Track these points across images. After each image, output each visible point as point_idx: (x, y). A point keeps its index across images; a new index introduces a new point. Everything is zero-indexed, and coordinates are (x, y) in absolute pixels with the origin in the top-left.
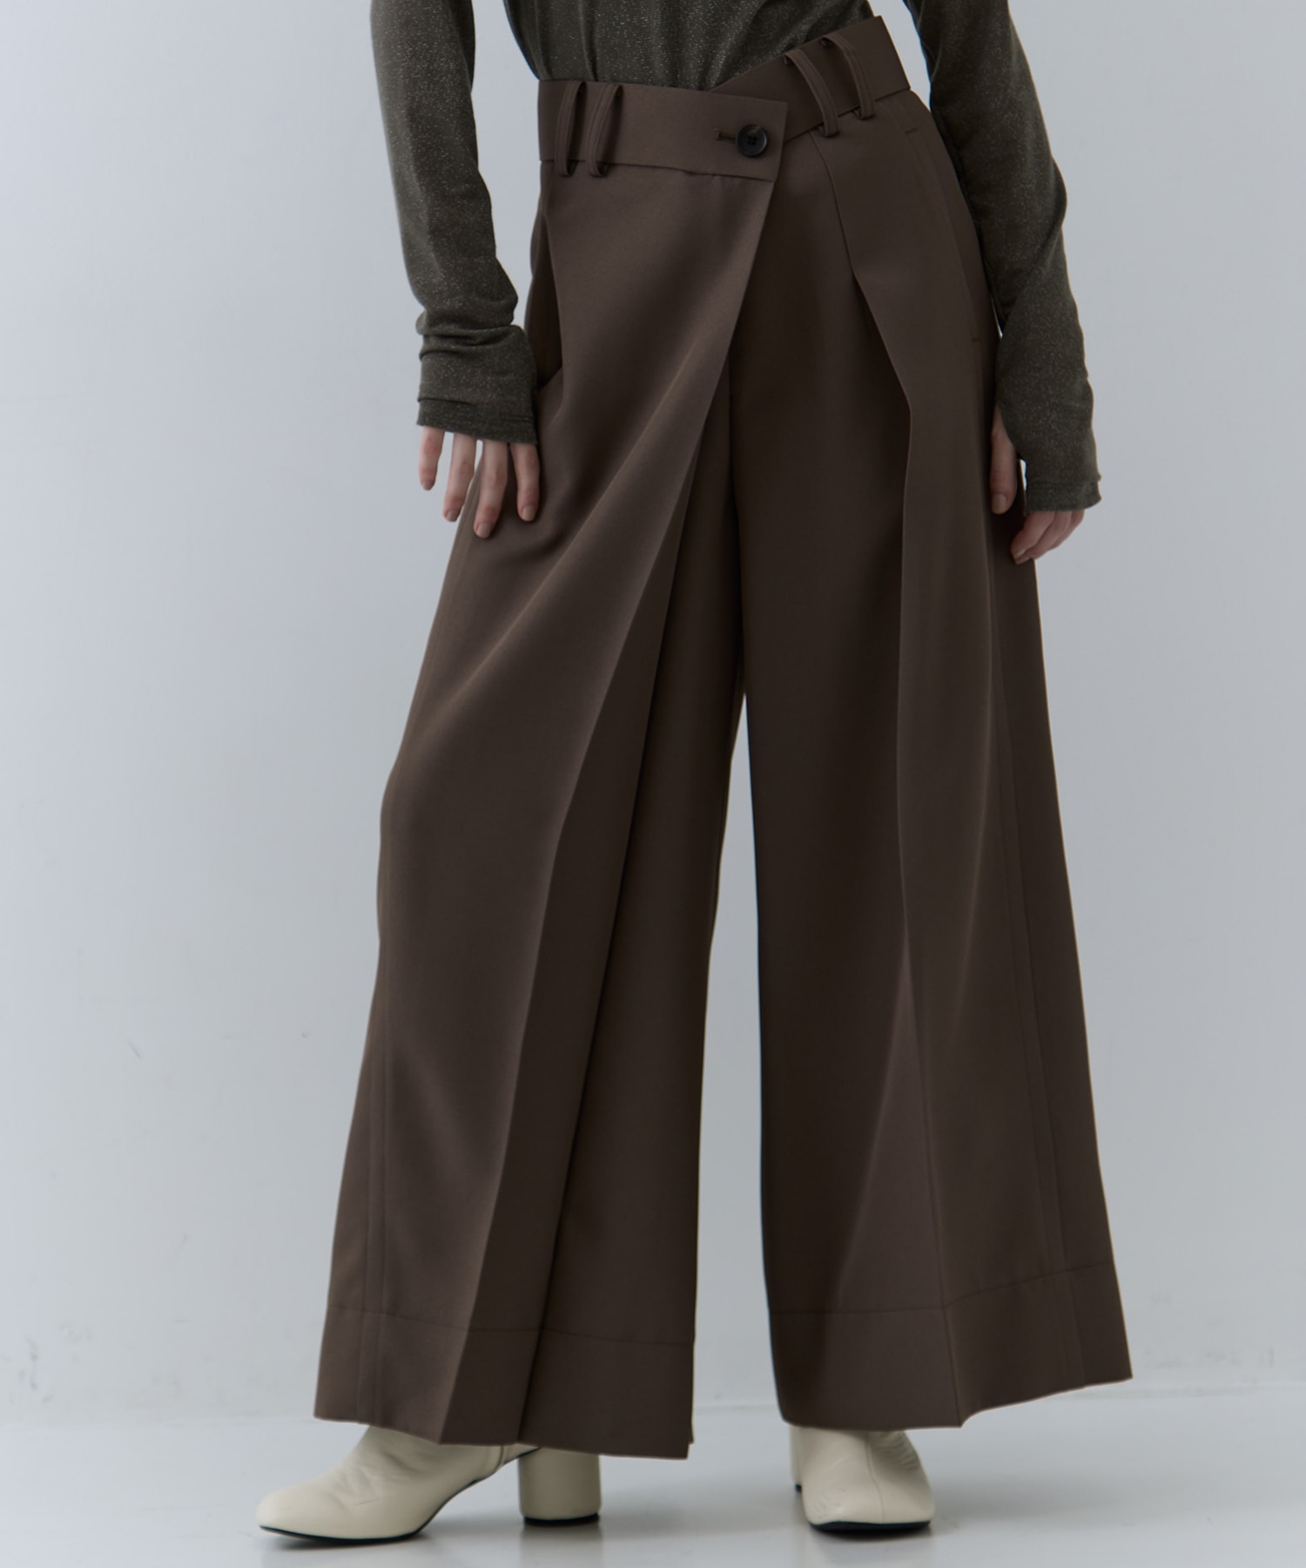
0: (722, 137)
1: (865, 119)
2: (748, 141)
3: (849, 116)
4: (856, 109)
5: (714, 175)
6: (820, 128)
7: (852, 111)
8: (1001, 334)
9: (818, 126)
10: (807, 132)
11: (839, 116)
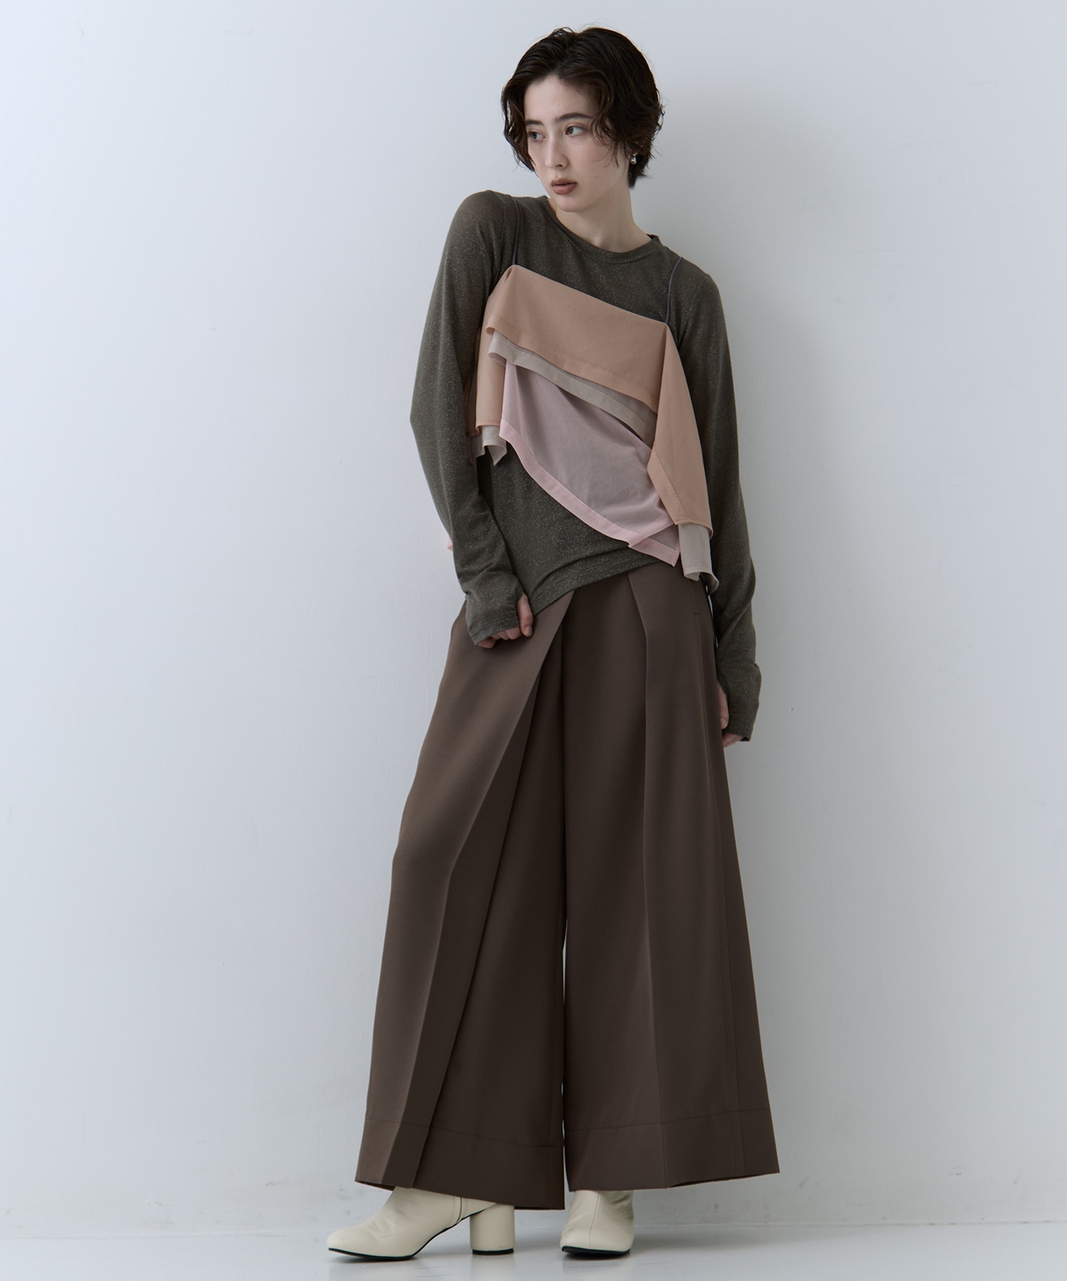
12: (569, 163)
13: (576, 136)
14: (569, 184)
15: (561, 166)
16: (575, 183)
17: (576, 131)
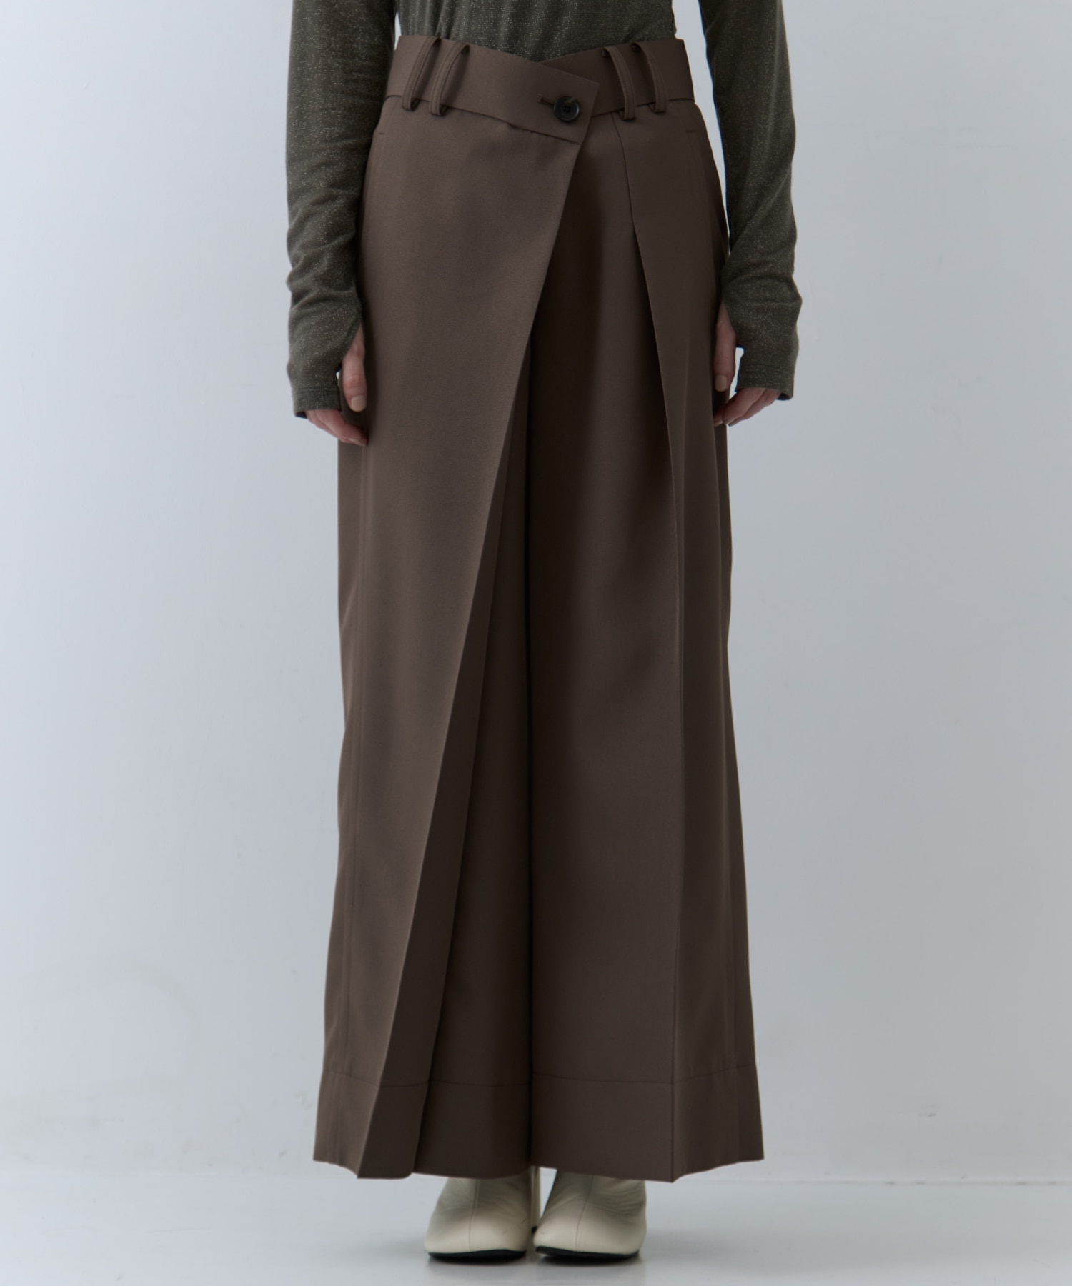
0: (543, 102)
1: (657, 113)
2: (564, 109)
3: (645, 108)
4: (652, 103)
5: (533, 132)
6: (621, 112)
7: (648, 104)
8: (729, 253)
9: (619, 110)
10: (610, 113)
11: (638, 106)
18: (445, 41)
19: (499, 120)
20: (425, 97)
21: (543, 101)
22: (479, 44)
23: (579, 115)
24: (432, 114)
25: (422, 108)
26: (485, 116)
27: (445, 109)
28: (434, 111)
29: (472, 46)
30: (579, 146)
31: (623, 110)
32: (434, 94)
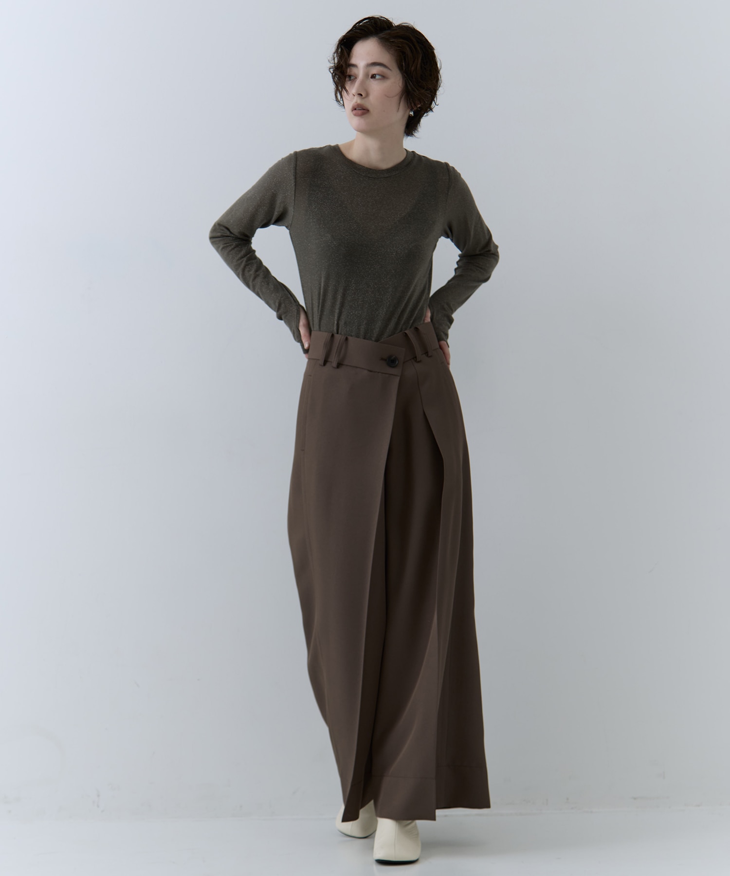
1: (430, 357)
2: (391, 362)
3: (424, 356)
5: (379, 372)
6: (415, 359)
7: (425, 353)
10: (410, 360)
11: (422, 355)
12: (367, 95)
13: (378, 79)
14: (364, 110)
15: (361, 95)
16: (368, 111)
17: (377, 77)
18: (336, 335)
19: (363, 368)
20: (329, 360)
21: (382, 359)
22: (351, 336)
23: (398, 364)
24: (333, 367)
25: (328, 364)
26: (357, 367)
27: (339, 365)
28: (334, 366)
29: (348, 337)
30: (399, 378)
31: (416, 357)
32: (334, 360)
